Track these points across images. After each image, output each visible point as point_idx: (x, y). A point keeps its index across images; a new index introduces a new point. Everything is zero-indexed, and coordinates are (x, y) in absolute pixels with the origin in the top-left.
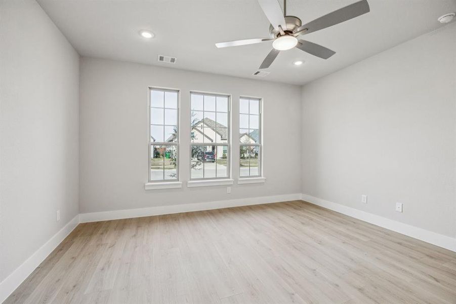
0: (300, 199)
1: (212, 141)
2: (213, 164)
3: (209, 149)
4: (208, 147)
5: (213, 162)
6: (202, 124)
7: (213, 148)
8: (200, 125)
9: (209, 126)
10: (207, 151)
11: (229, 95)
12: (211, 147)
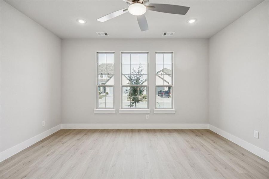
0: (208, 128)
1: (169, 84)
2: (168, 98)
3: (166, 89)
4: (165, 87)
5: (169, 97)
6: (161, 72)
7: (169, 88)
8: (160, 73)
9: (167, 74)
10: (165, 90)
11: (148, 52)
12: (168, 87)
